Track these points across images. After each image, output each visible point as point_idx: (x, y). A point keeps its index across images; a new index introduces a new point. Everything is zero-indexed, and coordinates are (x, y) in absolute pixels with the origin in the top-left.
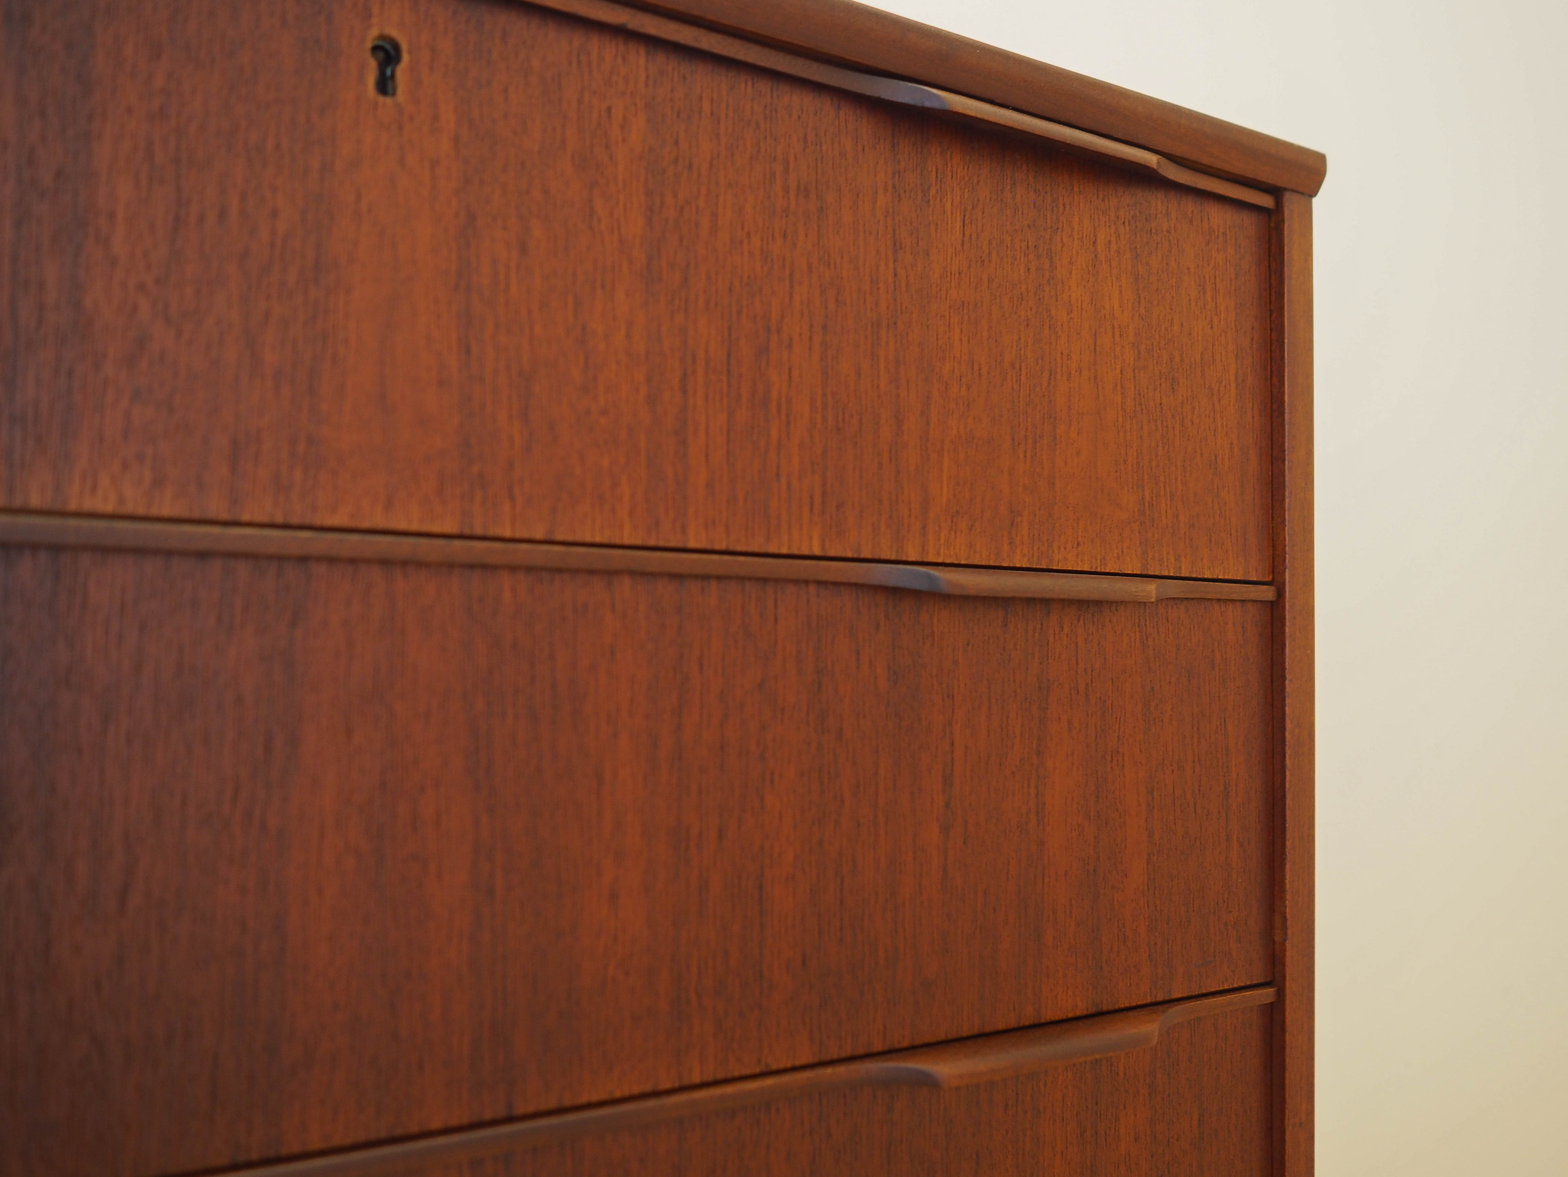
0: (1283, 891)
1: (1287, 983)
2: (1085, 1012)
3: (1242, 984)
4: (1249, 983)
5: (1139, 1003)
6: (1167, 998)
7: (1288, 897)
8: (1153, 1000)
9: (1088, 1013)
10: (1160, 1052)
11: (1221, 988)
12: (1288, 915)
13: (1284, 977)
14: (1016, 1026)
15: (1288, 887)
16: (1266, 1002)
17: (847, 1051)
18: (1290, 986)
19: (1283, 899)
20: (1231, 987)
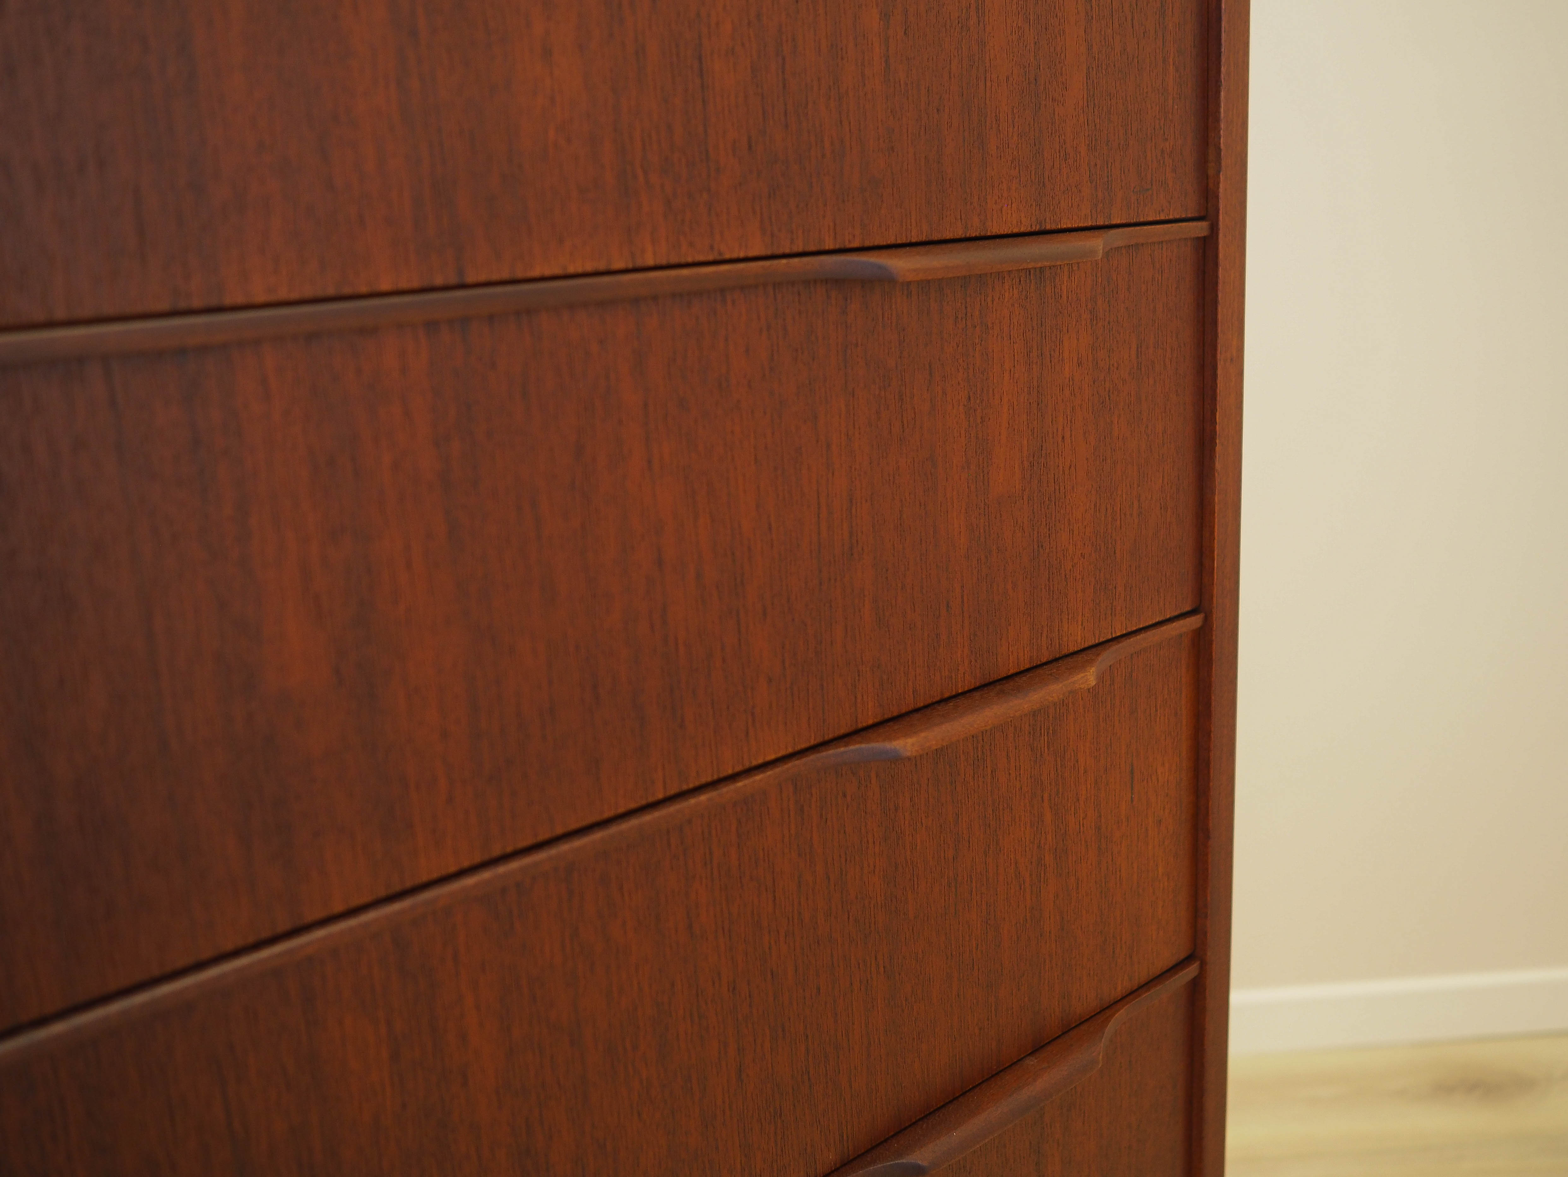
0: (1217, 120)
1: (1221, 217)
2: (1029, 229)
3: (1178, 217)
4: (1184, 216)
5: (1080, 225)
6: (1107, 223)
7: (1222, 126)
8: (1094, 224)
9: (1032, 230)
10: (1100, 279)
11: (1158, 218)
12: (1222, 145)
13: (1217, 210)
14: (963, 236)
15: (1222, 115)
16: (1200, 235)
17: (799, 247)
18: (1223, 220)
19: (1217, 129)
20: (1167, 218)
